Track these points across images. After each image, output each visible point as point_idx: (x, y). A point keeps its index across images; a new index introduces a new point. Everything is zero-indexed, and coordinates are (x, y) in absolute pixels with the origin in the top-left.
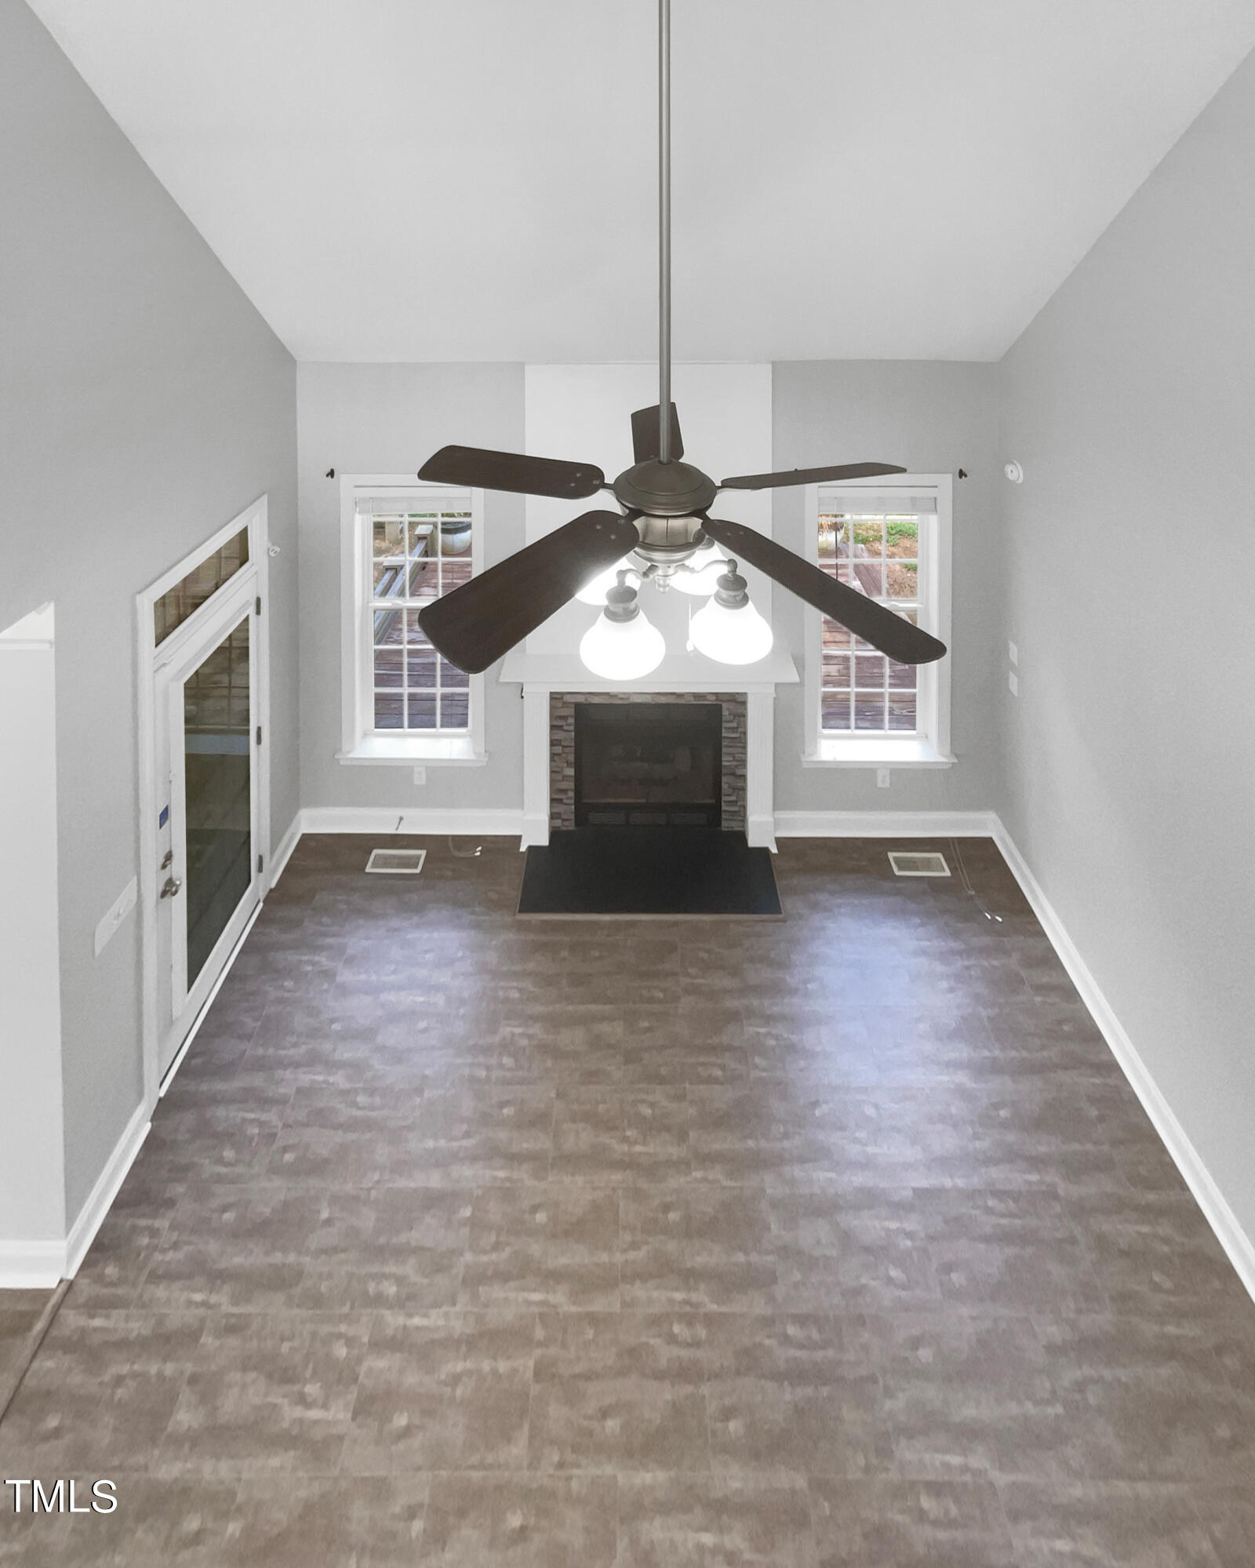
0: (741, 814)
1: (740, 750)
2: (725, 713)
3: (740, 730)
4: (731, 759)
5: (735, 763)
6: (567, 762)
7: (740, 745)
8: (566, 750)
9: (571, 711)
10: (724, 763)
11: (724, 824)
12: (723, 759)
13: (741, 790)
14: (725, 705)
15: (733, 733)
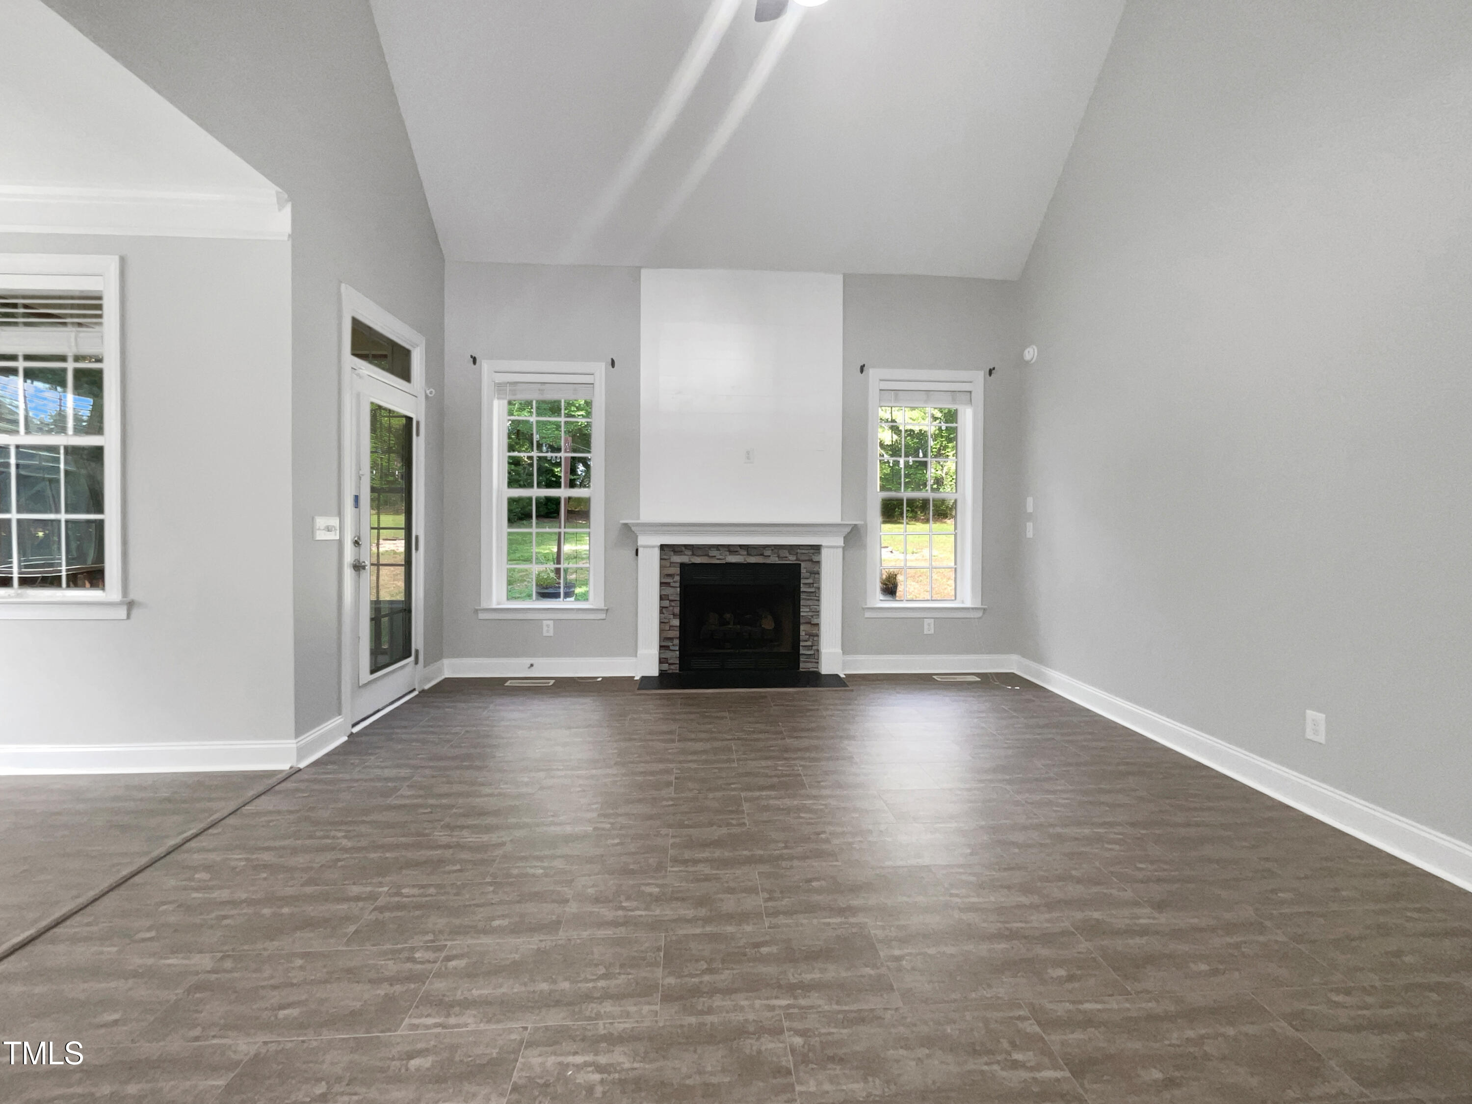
0: (815, 657)
1: (816, 603)
2: (803, 571)
3: (815, 585)
4: (808, 610)
5: (810, 614)
6: (674, 615)
7: (816, 598)
8: (673, 604)
9: (677, 570)
10: (802, 614)
11: (802, 665)
12: (801, 610)
13: (815, 636)
14: (803, 565)
15: (810, 587)
